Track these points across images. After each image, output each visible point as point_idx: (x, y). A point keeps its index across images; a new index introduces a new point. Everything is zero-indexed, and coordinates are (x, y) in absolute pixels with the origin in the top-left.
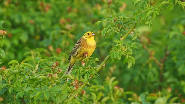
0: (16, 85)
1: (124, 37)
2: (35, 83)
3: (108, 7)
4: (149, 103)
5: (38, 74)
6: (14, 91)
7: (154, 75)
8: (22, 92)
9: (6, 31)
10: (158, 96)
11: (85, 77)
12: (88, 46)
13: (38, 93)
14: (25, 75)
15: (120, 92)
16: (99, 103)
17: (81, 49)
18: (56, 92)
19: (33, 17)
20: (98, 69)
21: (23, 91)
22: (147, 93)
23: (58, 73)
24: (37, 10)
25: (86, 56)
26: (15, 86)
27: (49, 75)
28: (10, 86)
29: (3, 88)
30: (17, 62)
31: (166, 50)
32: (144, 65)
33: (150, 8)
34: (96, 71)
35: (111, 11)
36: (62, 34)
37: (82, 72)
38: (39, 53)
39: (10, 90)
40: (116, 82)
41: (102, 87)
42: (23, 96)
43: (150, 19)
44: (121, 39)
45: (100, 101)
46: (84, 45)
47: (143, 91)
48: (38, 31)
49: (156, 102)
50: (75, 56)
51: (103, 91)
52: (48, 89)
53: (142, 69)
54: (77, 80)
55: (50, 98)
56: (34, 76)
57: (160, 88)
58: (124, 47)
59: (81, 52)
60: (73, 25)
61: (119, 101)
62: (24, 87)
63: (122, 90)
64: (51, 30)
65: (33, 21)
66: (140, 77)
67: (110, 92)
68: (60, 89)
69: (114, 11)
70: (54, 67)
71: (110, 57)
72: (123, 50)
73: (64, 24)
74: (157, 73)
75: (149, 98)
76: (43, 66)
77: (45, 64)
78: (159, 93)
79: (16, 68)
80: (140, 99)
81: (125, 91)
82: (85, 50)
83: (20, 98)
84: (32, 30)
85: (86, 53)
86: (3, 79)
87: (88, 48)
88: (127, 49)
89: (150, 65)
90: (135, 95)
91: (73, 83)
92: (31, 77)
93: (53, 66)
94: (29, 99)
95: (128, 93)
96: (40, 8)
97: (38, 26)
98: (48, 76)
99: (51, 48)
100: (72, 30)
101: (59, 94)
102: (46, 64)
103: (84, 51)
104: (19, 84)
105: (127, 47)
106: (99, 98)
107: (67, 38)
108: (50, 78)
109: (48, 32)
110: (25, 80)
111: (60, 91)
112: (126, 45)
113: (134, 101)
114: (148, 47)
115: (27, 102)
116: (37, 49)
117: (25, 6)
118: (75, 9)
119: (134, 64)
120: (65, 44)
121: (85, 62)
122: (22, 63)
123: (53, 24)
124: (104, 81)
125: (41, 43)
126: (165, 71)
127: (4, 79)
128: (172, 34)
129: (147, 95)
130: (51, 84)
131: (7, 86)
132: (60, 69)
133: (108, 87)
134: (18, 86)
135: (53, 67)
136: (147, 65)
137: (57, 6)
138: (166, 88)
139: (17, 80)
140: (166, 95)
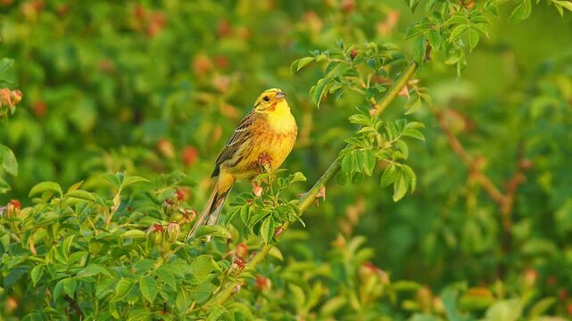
0: (54, 258)
1: (381, 107)
2: (109, 252)
3: (344, 22)
4: (467, 316)
5: (119, 224)
6: (46, 276)
7: (484, 232)
8: (70, 279)
9: (19, 92)
10: (495, 296)
11: (262, 230)
12: (272, 135)
13: (122, 285)
14: (80, 226)
15: (379, 282)
16: (313, 316)
17: (251, 144)
18: (177, 278)
19: (112, 53)
20: (303, 206)
21: (75, 275)
22: (463, 286)
23: (182, 222)
24: (124, 30)
25: (266, 167)
26: (48, 260)
27: (156, 226)
28: (35, 263)
29: (11, 269)
30: (56, 187)
31: (519, 156)
32: (453, 199)
33: (460, 15)
34: (296, 211)
35: (352, 34)
36: (201, 103)
37: (253, 214)
38: (129, 164)
39: (35, 274)
40: (367, 253)
41: (325, 269)
42: (75, 293)
43: (460, 50)
44: (372, 112)
45: (316, 309)
46: (260, 134)
47: (448, 279)
48: (128, 95)
49: (490, 313)
50: (232, 166)
51: (324, 280)
52: (152, 269)
53: (447, 212)
54: (243, 246)
55: (159, 296)
56: (107, 229)
57: (502, 272)
58: (382, 137)
59: (252, 155)
60: (235, 78)
61: (376, 309)
62: (76, 263)
63: (385, 276)
64: (167, 90)
65: (111, 64)
66: (441, 238)
67: (347, 284)
68: (190, 270)
69: (360, 34)
70: (171, 203)
71: (339, 168)
72: (380, 145)
73: (208, 73)
74: (492, 226)
75: (466, 300)
76: (137, 202)
77: (145, 196)
78: (499, 287)
79: (52, 206)
80: (439, 305)
81: (393, 279)
82: (264, 147)
83: (66, 298)
84: (107, 91)
85: (267, 157)
86: (12, 240)
87: (273, 142)
88: (391, 142)
89: (472, 202)
90: (424, 293)
91: (230, 253)
92: (99, 234)
93: (167, 201)
94: (94, 302)
95: (403, 285)
96: (134, 23)
97: (126, 79)
98: (152, 229)
99: (168, 149)
100: (230, 92)
101: (185, 284)
102: (148, 195)
103: (261, 151)
104: (62, 256)
105: (391, 137)
106: (313, 301)
107: (217, 116)
108: (158, 236)
109: (156, 100)
110: (80, 243)
111: (189, 276)
112: (388, 129)
113: (420, 311)
114: (467, 145)
115: (86, 309)
116: (124, 150)
117: (87, 18)
118: (241, 29)
119: (413, 189)
120: (211, 135)
121: (263, 185)
122: (73, 190)
123: (173, 73)
124: (330, 248)
125: (137, 133)
126: (516, 218)
127: (15, 241)
128: (537, 106)
129: (461, 293)
130: (162, 254)
131: (26, 262)
132: (189, 211)
133: (342, 267)
134: (57, 262)
135: (169, 206)
136: (462, 201)
137: (186, 17)
138: (520, 271)
139: (54, 243)
140: (519, 293)
